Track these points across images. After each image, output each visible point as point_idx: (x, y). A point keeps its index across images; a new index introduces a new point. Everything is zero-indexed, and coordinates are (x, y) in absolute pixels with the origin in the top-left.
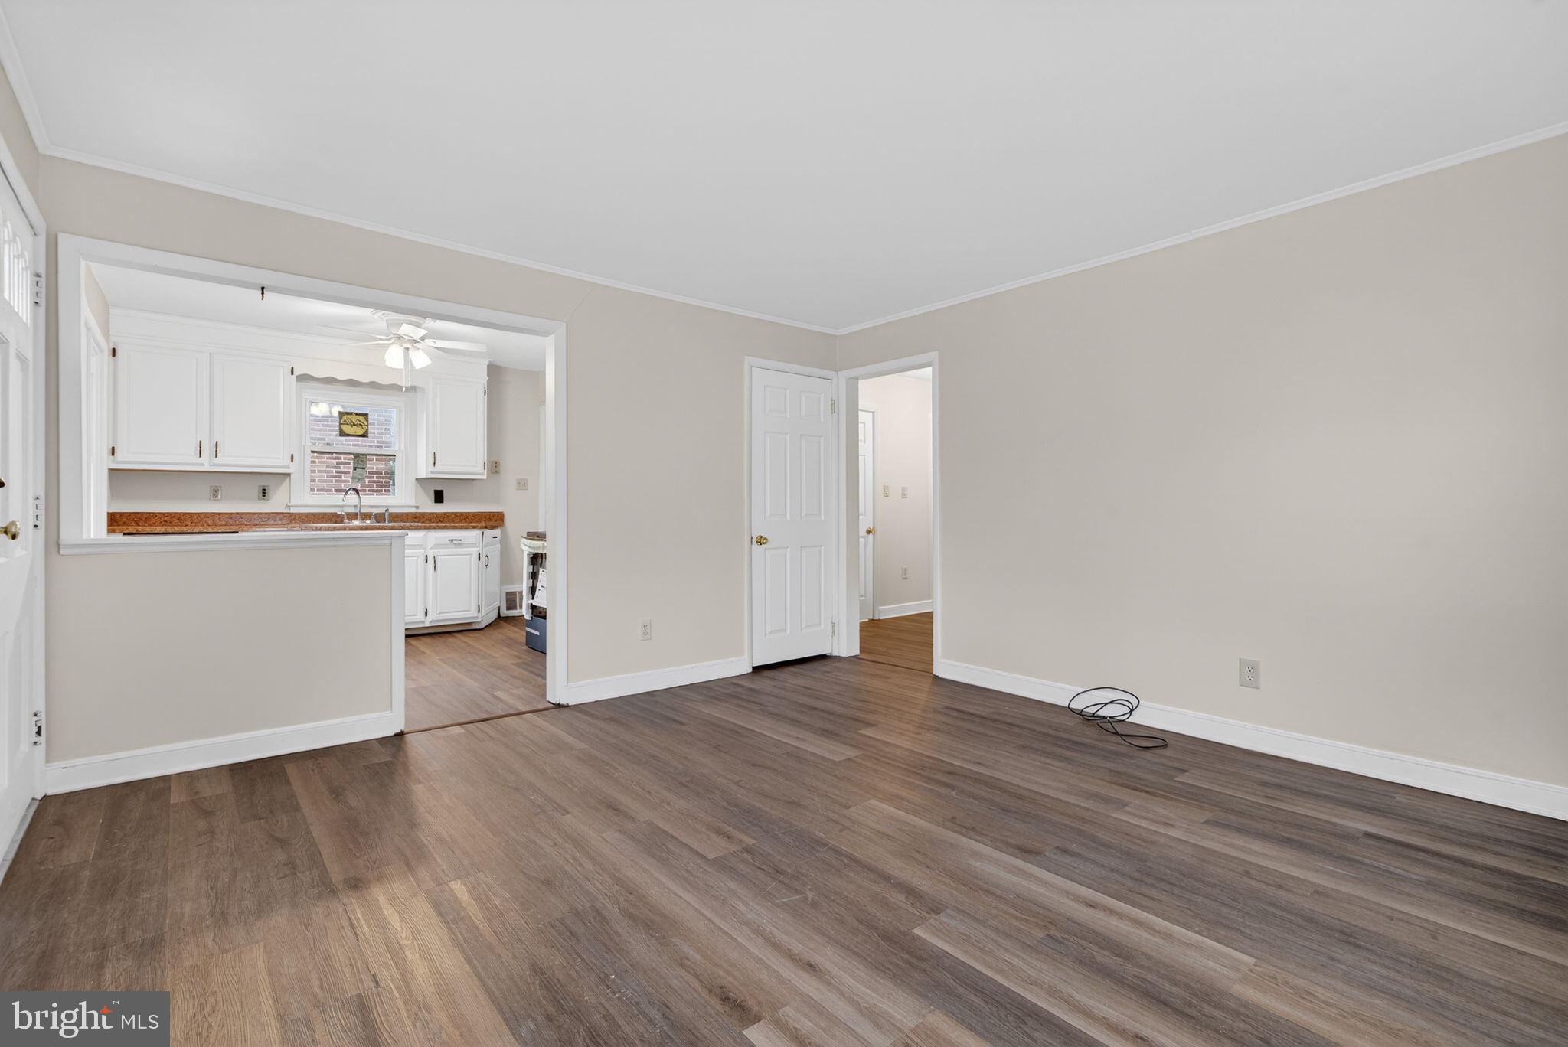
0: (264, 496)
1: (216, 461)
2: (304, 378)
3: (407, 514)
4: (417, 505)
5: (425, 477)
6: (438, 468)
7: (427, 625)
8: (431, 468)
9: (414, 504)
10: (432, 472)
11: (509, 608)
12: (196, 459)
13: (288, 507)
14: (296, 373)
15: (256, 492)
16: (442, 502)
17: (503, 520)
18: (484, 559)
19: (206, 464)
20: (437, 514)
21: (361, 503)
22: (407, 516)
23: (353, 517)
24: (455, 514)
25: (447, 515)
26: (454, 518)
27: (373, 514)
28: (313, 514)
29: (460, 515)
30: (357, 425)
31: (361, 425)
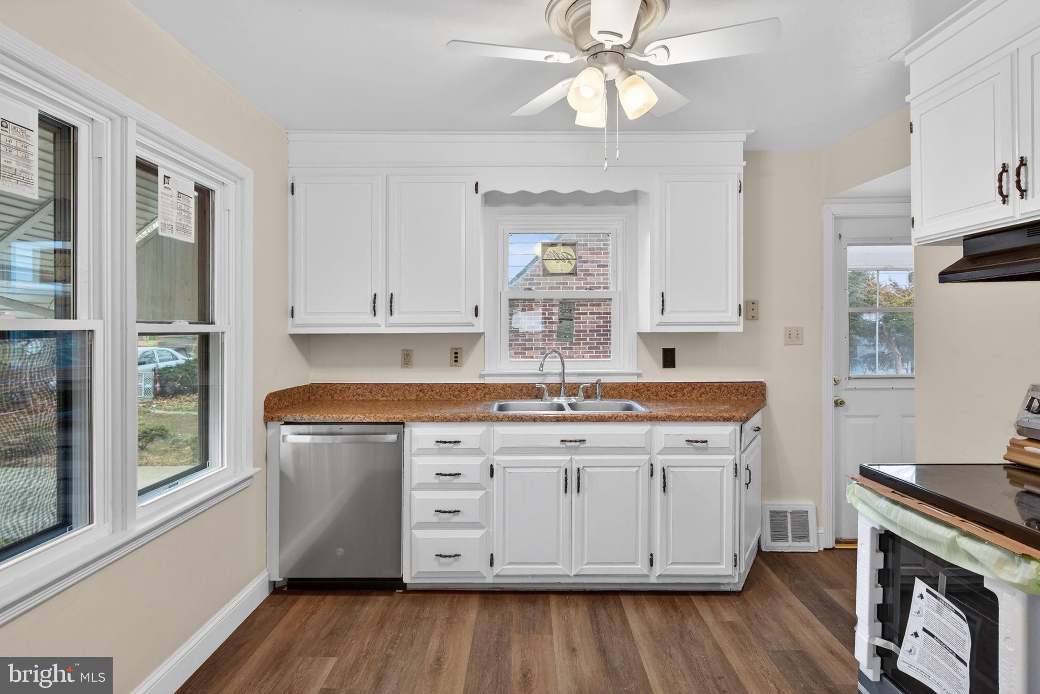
0: (456, 361)
1: (392, 320)
2: (492, 199)
3: (625, 385)
4: (639, 371)
5: (649, 331)
6: (669, 317)
7: (653, 580)
8: (658, 318)
9: (634, 370)
10: (660, 324)
11: (774, 538)
12: (369, 318)
13: (482, 376)
14: (482, 190)
15: (448, 356)
16: (674, 367)
17: (764, 395)
18: (743, 473)
19: (382, 325)
20: (666, 385)
21: (565, 371)
22: (625, 388)
23: (555, 390)
24: (693, 386)
25: (680, 386)
26: (691, 392)
27: (582, 386)
28: (510, 386)
29: (700, 388)
30: (564, 259)
31: (569, 259)
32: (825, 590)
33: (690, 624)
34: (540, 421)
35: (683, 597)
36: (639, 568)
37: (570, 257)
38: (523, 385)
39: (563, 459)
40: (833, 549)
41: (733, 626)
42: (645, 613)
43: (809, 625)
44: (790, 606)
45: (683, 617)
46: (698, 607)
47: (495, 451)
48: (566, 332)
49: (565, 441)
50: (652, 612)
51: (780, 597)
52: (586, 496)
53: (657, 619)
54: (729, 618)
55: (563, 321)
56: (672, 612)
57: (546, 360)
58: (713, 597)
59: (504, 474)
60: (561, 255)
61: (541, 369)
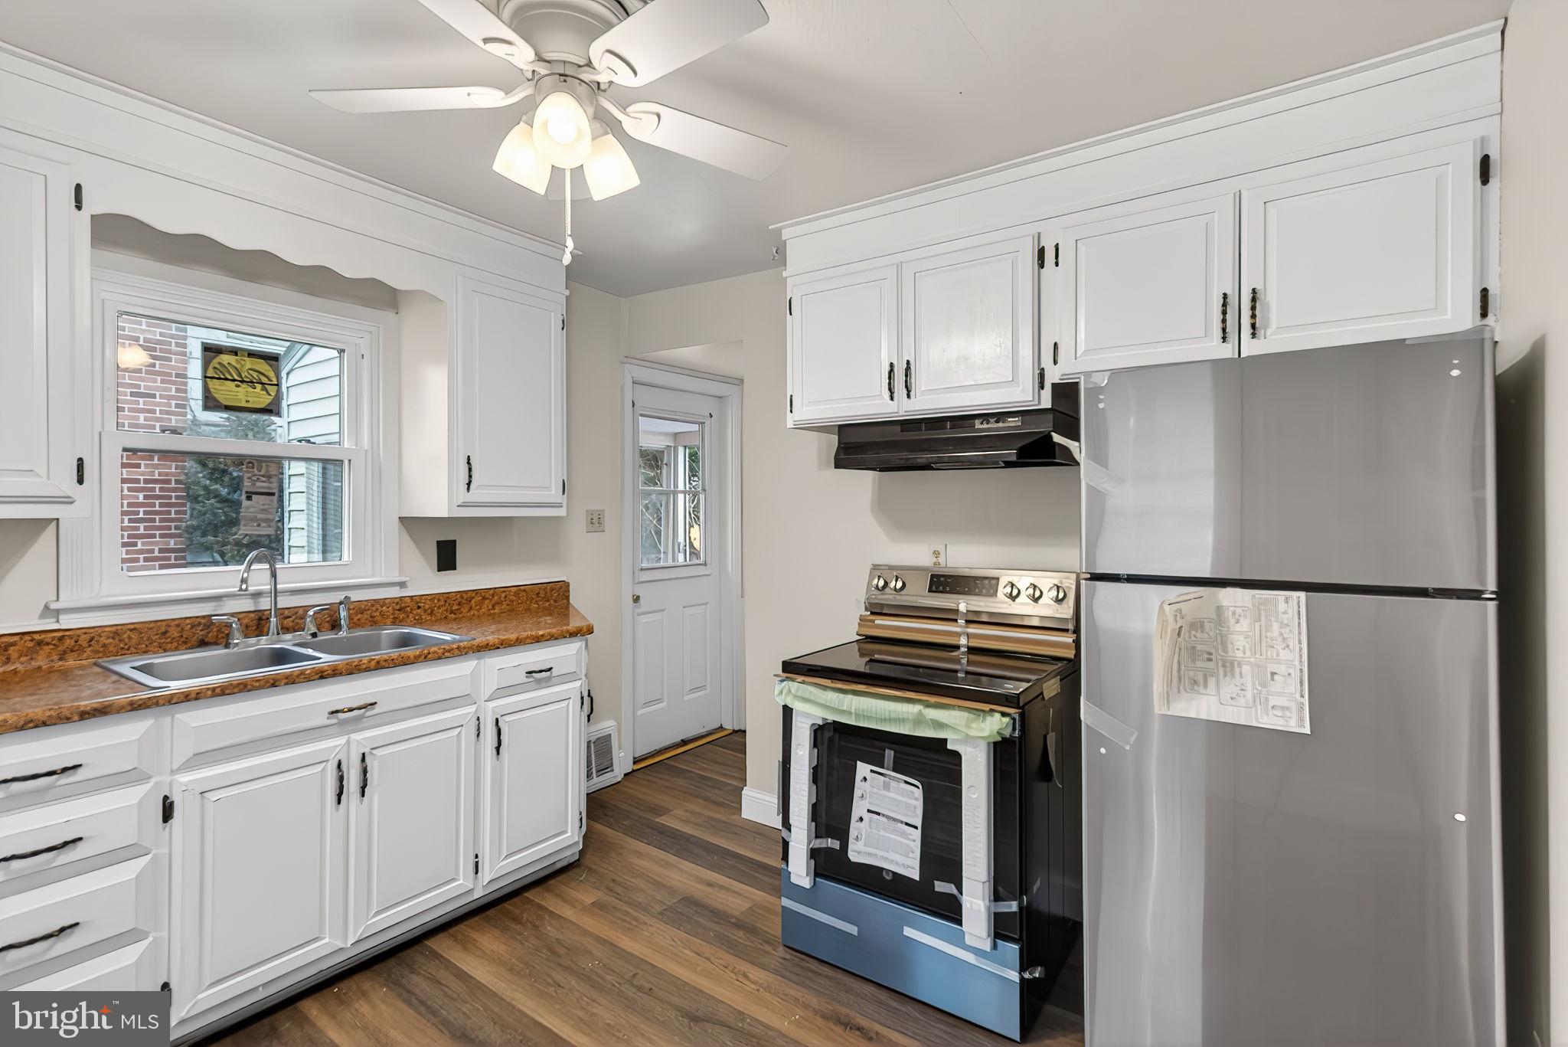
2: (115, 229)
3: (382, 602)
4: (403, 580)
5: (444, 513)
6: (478, 494)
7: (479, 894)
9: (395, 577)
13: (50, 614)
14: (89, 205)
16: (456, 569)
17: (567, 601)
20: (446, 597)
21: (278, 586)
22: (382, 607)
23: (257, 624)
24: (483, 595)
25: (465, 596)
26: (480, 604)
27: (311, 613)
28: (134, 628)
29: (493, 595)
30: (252, 382)
31: (262, 383)
32: (657, 820)
33: (550, 929)
34: (286, 684)
35: (516, 900)
36: (462, 884)
37: (264, 380)
38: (168, 623)
39: (333, 745)
40: (633, 771)
41: (599, 906)
42: (480, 946)
43: (668, 865)
44: (639, 855)
45: (534, 926)
46: (542, 903)
47: (175, 767)
48: (259, 516)
49: (337, 712)
50: (489, 940)
51: (622, 848)
52: (376, 798)
53: (504, 947)
54: (589, 899)
55: (253, 496)
56: (514, 926)
57: (252, 568)
58: (552, 882)
59: (202, 806)
60: (246, 374)
61: (244, 587)
